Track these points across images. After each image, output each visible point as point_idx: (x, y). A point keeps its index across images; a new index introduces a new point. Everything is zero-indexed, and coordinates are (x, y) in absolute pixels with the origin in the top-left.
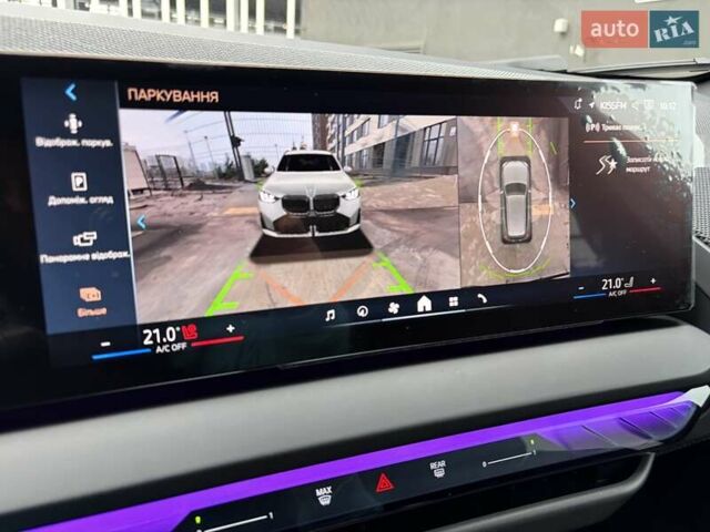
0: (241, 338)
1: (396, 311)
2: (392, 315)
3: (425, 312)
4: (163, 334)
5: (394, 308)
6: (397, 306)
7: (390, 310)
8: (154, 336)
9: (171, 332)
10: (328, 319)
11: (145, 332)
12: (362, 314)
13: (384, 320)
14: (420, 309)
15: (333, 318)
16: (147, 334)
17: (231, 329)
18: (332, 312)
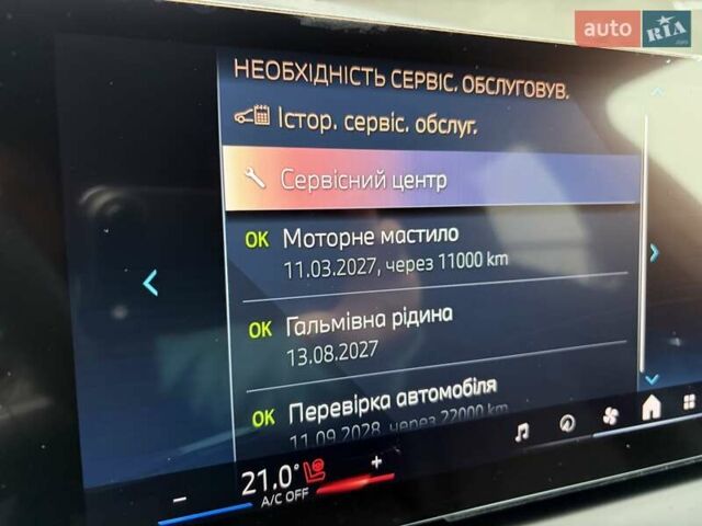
0: (392, 476)
1: (613, 421)
2: (608, 427)
3: (652, 420)
4: (273, 478)
5: (611, 416)
6: (615, 412)
7: (606, 420)
8: (259, 480)
9: (285, 472)
10: (518, 439)
11: (244, 475)
12: (566, 427)
13: (596, 435)
14: (646, 416)
15: (525, 436)
16: (249, 478)
17: (377, 462)
18: (524, 427)
